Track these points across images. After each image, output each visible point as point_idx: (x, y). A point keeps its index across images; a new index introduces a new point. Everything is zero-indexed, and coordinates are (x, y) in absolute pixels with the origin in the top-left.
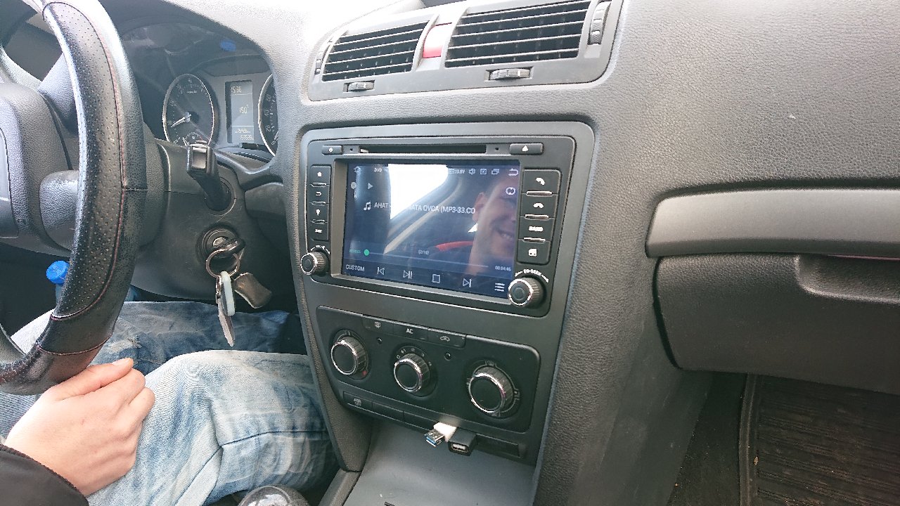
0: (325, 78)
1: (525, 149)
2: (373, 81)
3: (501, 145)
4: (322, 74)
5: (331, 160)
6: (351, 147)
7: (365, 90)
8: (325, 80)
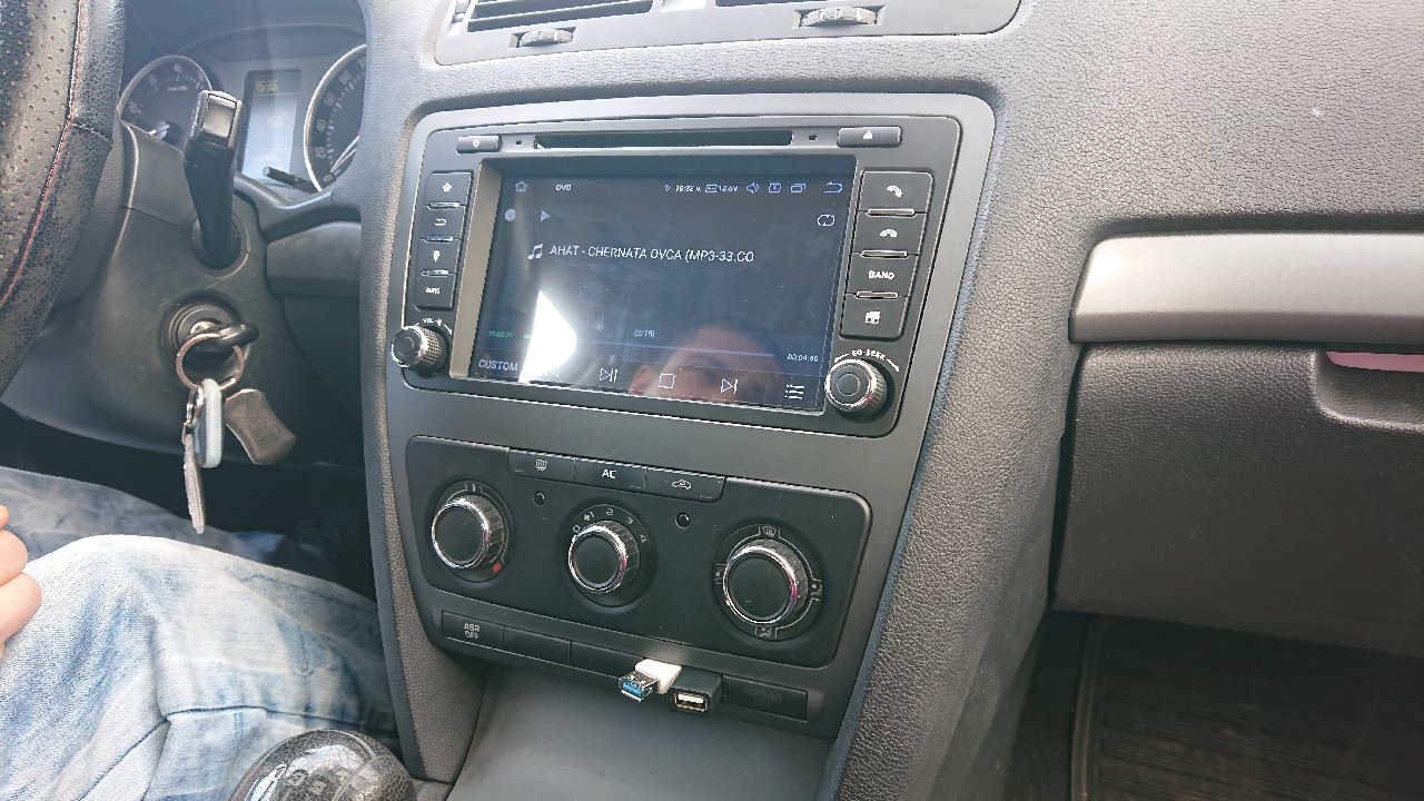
0: (473, 27)
1: (868, 136)
2: (571, 30)
3: (821, 131)
4: (467, 18)
5: (475, 162)
6: (518, 138)
7: (556, 43)
8: (470, 31)
